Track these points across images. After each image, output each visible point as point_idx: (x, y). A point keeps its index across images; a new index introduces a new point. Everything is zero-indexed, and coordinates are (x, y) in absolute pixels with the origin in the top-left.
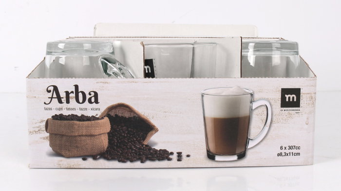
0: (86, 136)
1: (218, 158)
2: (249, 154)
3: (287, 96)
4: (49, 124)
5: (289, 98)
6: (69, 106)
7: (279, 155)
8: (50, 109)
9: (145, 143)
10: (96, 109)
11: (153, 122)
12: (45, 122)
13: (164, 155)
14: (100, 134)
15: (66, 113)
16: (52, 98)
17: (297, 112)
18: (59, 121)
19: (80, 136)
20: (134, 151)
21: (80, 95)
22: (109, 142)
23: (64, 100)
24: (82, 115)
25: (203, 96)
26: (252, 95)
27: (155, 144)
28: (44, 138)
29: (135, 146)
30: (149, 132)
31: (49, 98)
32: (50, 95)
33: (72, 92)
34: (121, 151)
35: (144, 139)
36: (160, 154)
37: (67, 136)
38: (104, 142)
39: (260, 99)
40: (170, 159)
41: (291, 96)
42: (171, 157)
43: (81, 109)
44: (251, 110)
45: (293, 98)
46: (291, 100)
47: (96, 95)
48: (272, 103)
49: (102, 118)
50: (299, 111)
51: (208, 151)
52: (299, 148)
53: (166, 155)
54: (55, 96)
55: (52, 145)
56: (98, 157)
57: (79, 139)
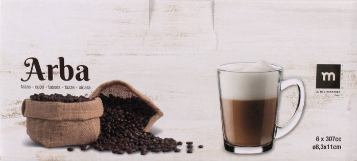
0: (73, 120)
1: (237, 150)
2: (277, 145)
3: (324, 74)
4: (27, 106)
5: (327, 76)
6: (52, 83)
7: (315, 147)
8: (29, 87)
9: (147, 130)
10: (86, 88)
11: (157, 104)
12: (22, 103)
13: (169, 146)
14: (91, 119)
15: (48, 92)
16: (31, 73)
17: (337, 94)
18: (39, 102)
19: (65, 121)
20: (132, 140)
21: (66, 70)
22: (102, 129)
23: (46, 76)
24: (68, 95)
25: (219, 73)
26: (280, 72)
27: (159, 131)
28: (20, 124)
29: (133, 134)
30: (151, 116)
31: (27, 73)
32: (28, 69)
33: (56, 66)
34: (117, 140)
35: (145, 126)
36: (165, 144)
37: (49, 121)
38: (95, 128)
39: (290, 78)
40: (177, 151)
41: (329, 74)
42: (178, 147)
43: (67, 88)
44: (280, 91)
45: (332, 76)
46: (329, 79)
47: (86, 70)
48: (306, 83)
49: (94, 99)
50: (339, 94)
51: (226, 142)
52: (339, 139)
53: (173, 146)
54: (34, 70)
55: (30, 132)
56: (88, 147)
57: (63, 124)
